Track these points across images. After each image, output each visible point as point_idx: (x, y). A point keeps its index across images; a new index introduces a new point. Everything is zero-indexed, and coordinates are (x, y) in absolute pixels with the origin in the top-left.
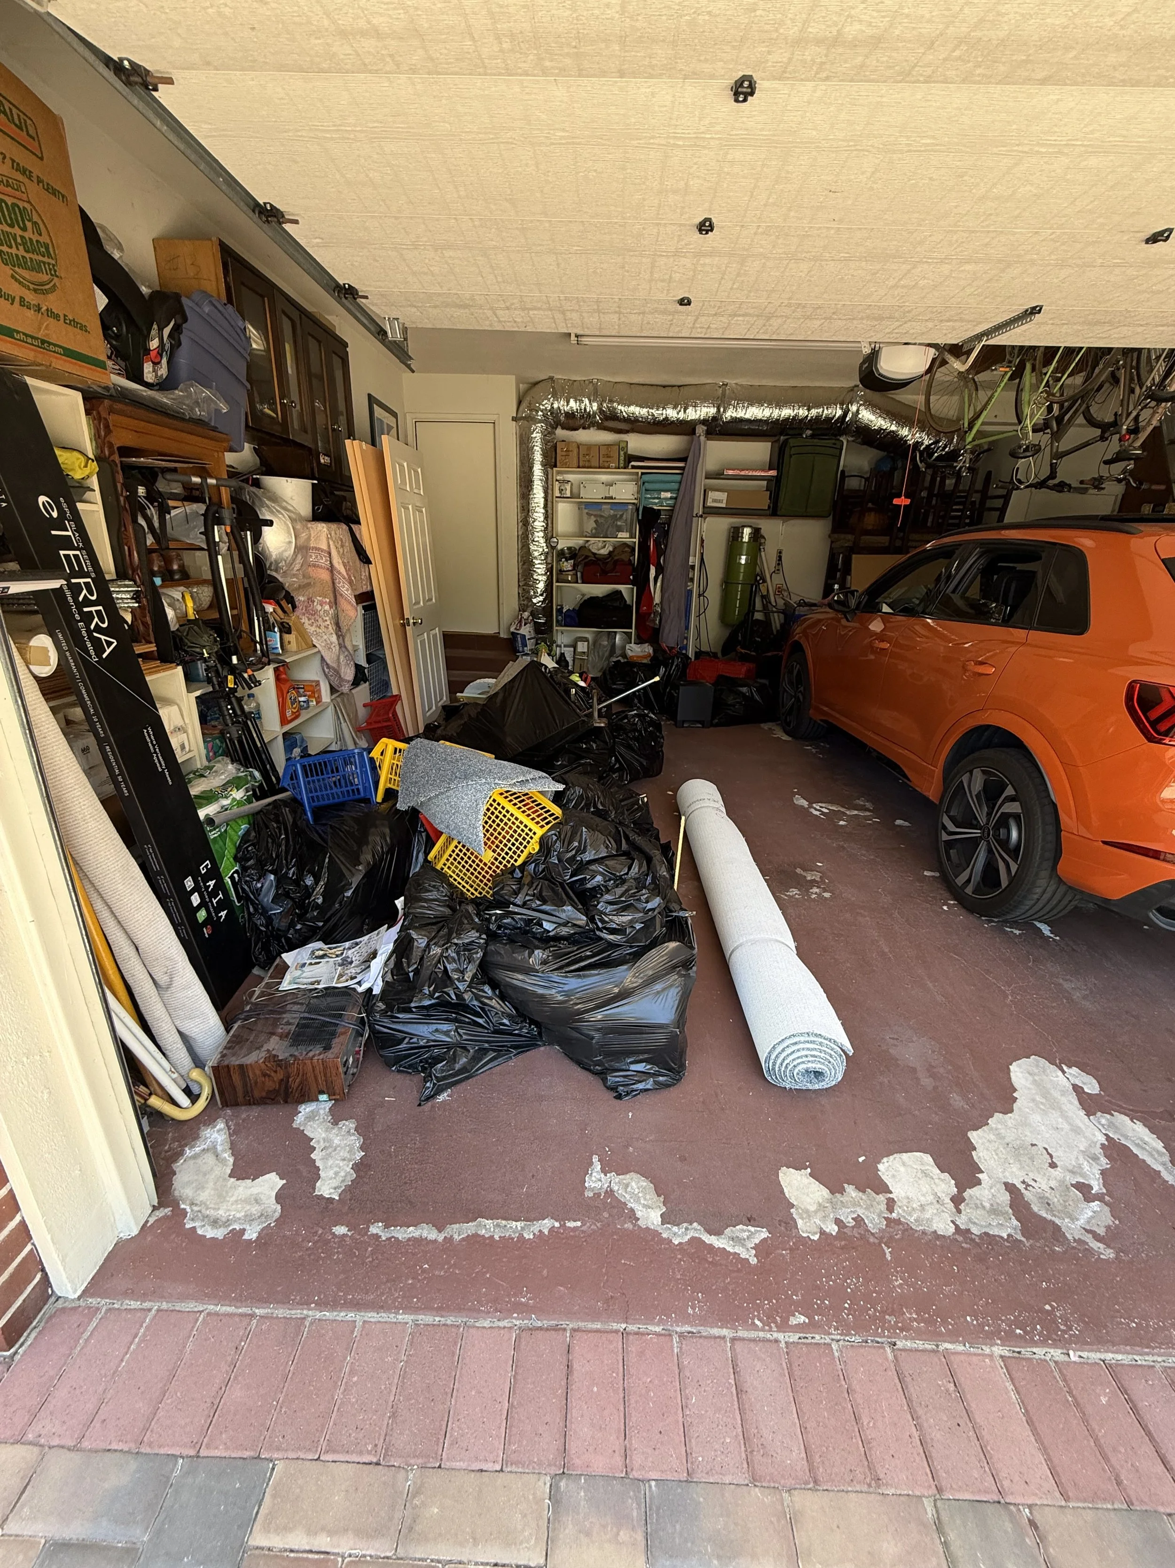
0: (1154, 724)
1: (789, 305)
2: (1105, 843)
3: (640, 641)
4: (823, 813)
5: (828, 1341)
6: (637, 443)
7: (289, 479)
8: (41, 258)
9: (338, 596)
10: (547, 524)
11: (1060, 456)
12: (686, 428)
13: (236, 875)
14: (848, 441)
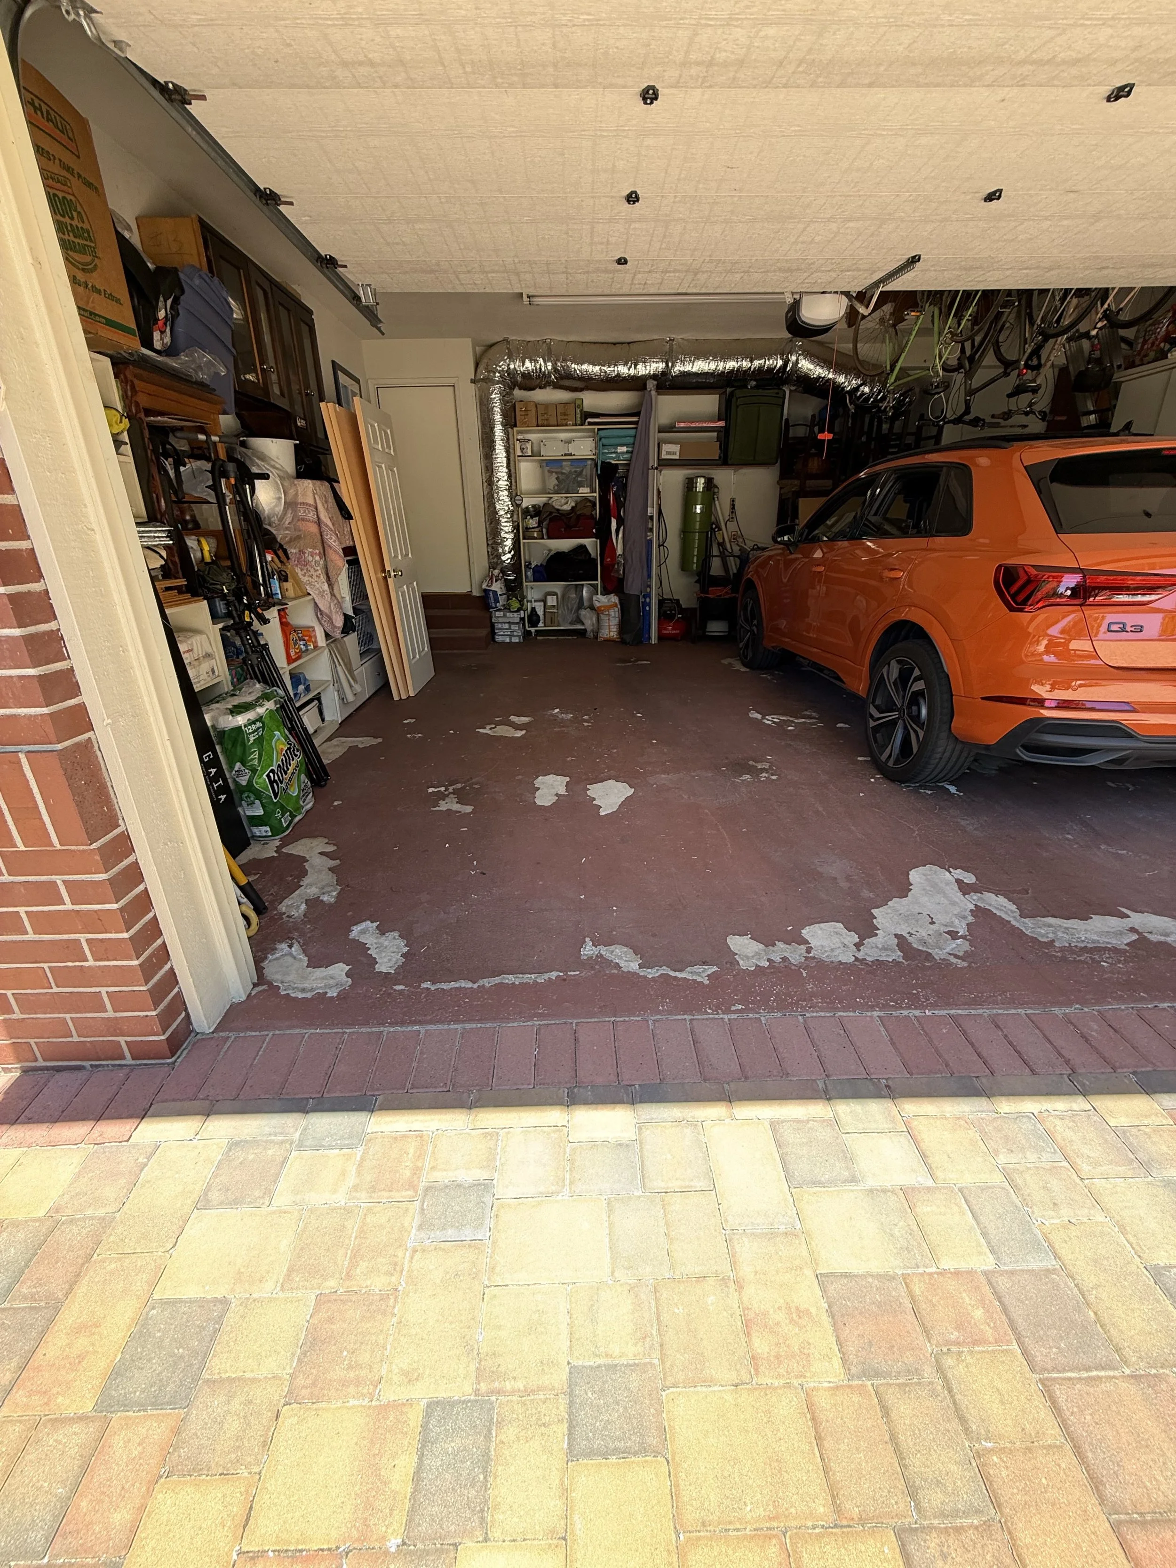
0: (1013, 597)
1: (711, 261)
2: (983, 698)
3: (606, 592)
4: (774, 722)
5: (757, 1016)
6: (591, 400)
7: (274, 440)
8: (86, 243)
9: (326, 546)
10: (511, 483)
11: (971, 392)
12: (637, 384)
13: (271, 775)
14: (791, 391)
